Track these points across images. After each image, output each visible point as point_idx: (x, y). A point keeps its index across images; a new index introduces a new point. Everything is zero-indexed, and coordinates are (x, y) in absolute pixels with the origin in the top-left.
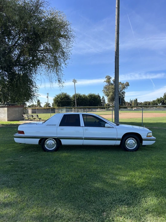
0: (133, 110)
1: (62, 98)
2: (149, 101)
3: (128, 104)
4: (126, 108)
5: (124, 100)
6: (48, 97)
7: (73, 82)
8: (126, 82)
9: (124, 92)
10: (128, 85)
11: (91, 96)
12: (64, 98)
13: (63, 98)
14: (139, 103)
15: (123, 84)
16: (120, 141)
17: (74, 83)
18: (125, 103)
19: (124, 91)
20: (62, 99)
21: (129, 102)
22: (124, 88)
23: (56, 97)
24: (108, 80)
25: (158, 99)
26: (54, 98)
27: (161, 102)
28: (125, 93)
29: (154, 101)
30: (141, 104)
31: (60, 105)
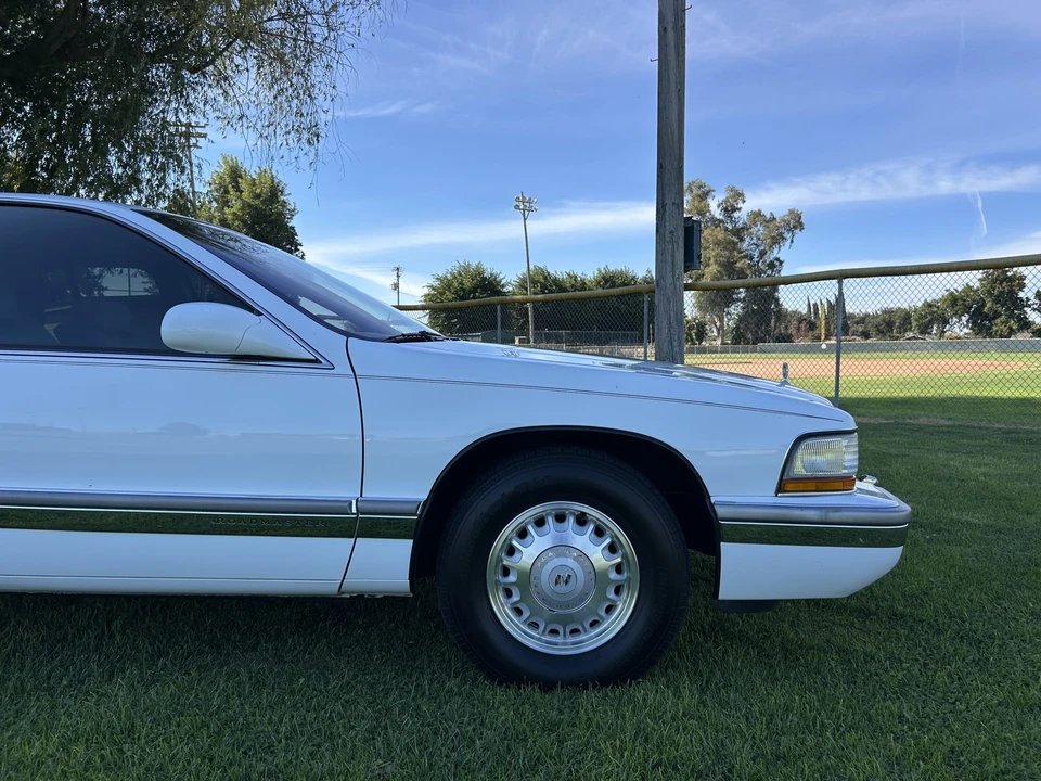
0: (824, 346)
1: (463, 290)
2: (905, 306)
3: (801, 319)
4: (787, 338)
5: (777, 300)
6: (396, 286)
7: (517, 207)
8: (786, 212)
9: (778, 259)
10: (796, 222)
11: (608, 280)
12: (474, 290)
13: (470, 292)
14: (852, 316)
15: (774, 219)
16: (401, 550)
17: (519, 213)
18: (781, 315)
19: (776, 253)
20: (462, 294)
21: (805, 311)
22: (777, 240)
23: (436, 284)
24: (696, 203)
25: (951, 294)
26: (426, 291)
27: (966, 309)
28: (781, 263)
29: (930, 306)
30: (863, 319)
31: (455, 324)
